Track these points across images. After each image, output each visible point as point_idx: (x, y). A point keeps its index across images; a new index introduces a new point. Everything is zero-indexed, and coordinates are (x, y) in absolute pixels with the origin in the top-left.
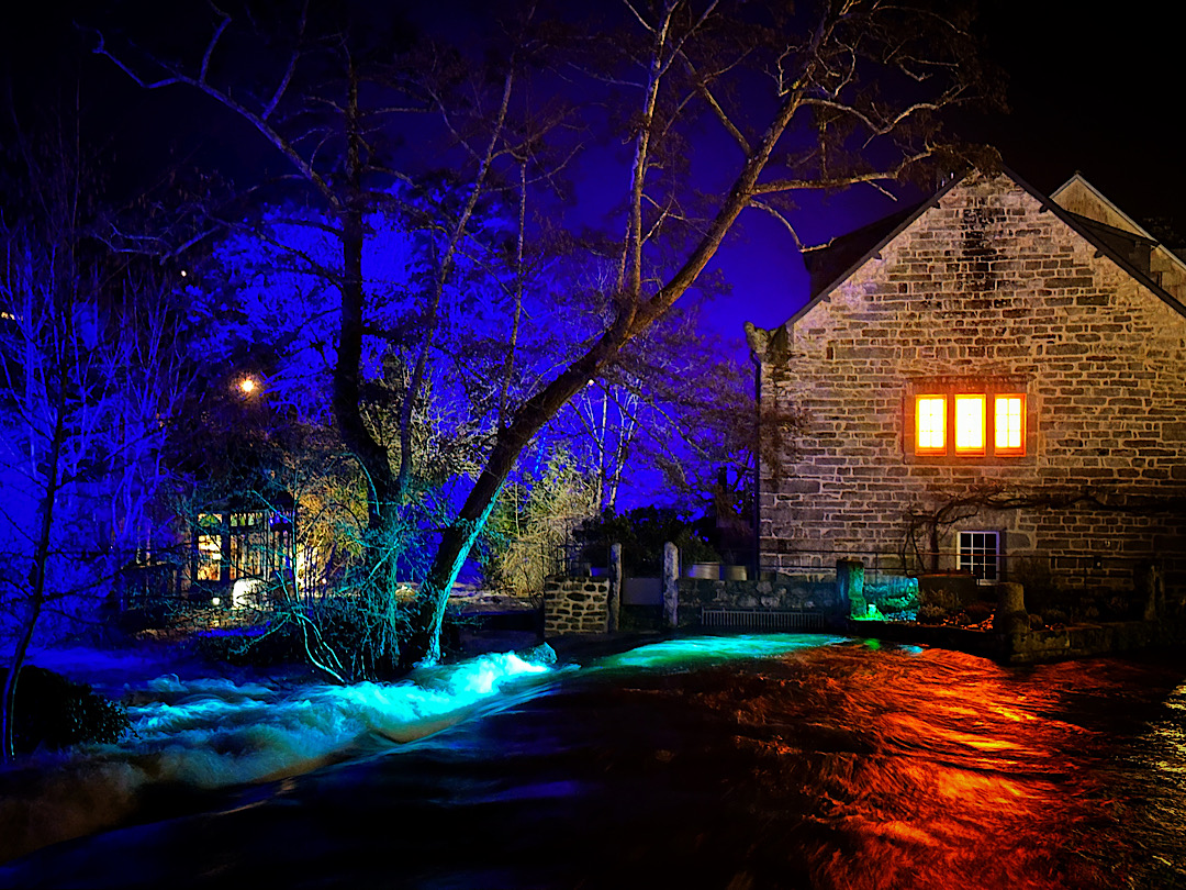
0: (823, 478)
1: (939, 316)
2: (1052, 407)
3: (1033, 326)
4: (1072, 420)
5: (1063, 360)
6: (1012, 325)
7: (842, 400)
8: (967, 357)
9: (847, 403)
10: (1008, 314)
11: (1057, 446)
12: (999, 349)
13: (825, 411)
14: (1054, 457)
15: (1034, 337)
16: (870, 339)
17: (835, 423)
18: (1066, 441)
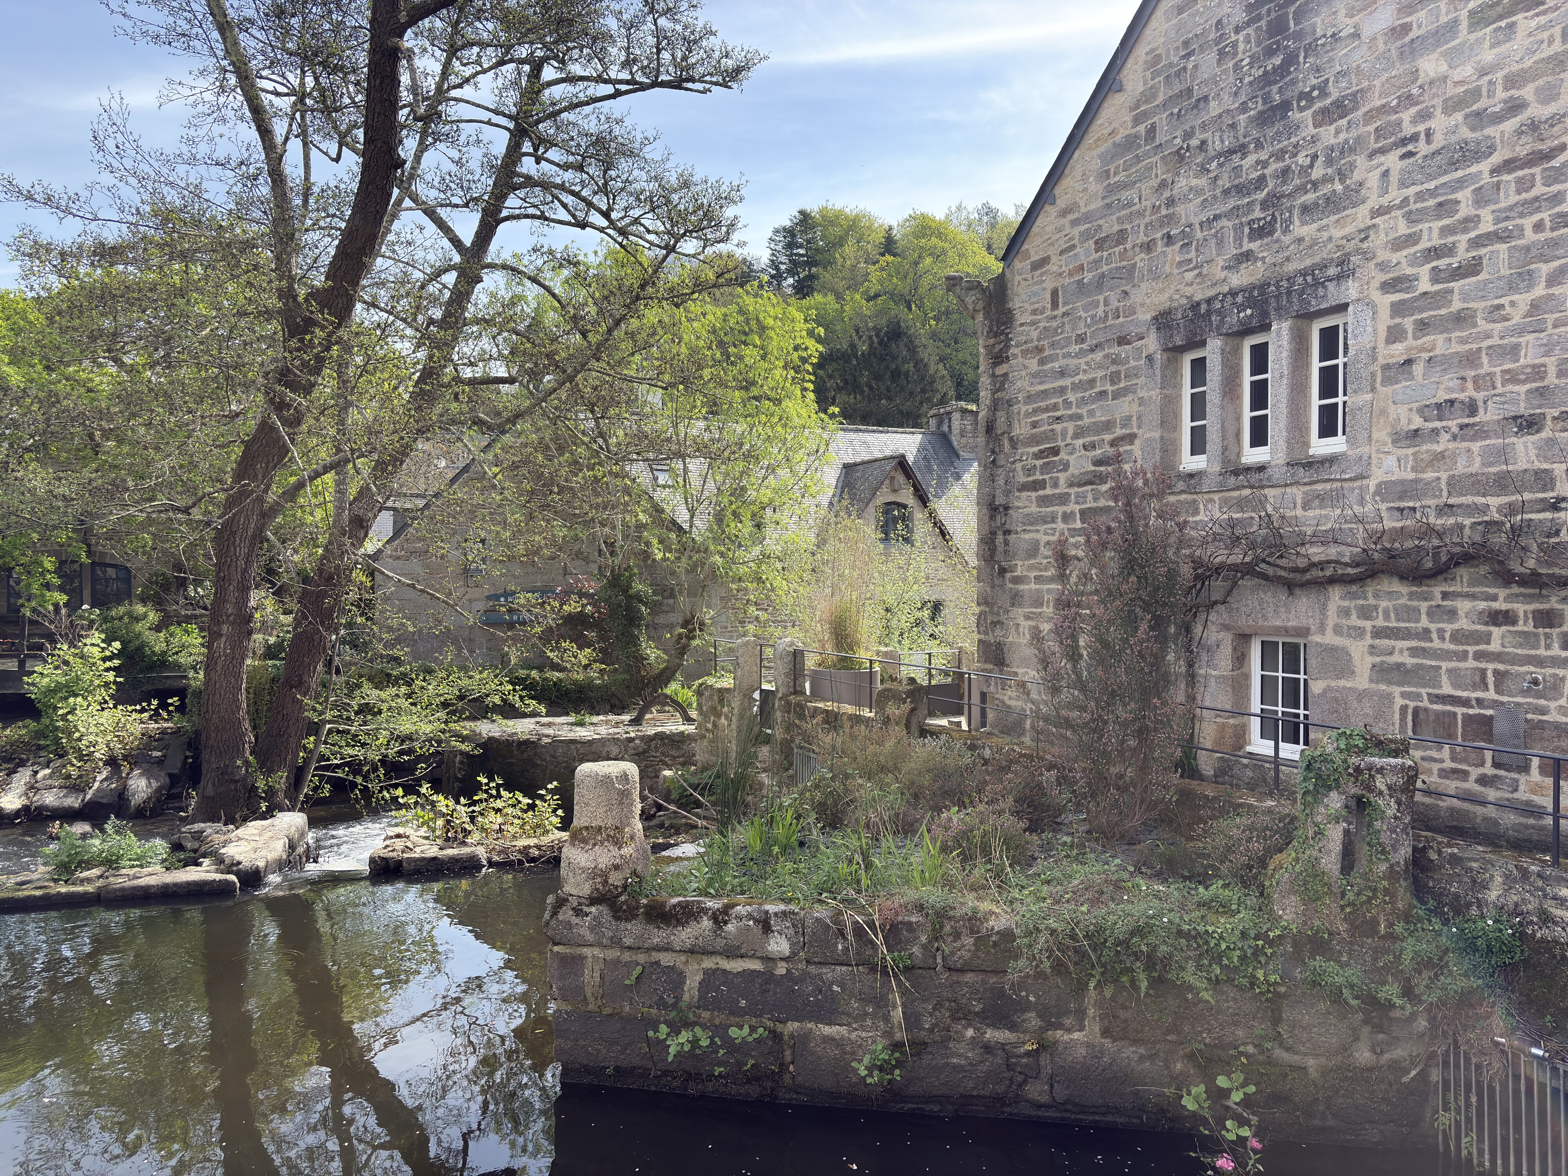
0: (1046, 534)
1: (1204, 170)
2: (1408, 323)
3: (1371, 128)
4: (1456, 348)
5: (1433, 193)
6: (1333, 141)
7: (1067, 382)
8: (1247, 246)
9: (1075, 387)
10: (1325, 117)
11: (1418, 422)
12: (1305, 209)
13: (1047, 410)
14: (1411, 451)
15: (1371, 156)
16: (1105, 254)
17: (1058, 427)
18: (1439, 406)
